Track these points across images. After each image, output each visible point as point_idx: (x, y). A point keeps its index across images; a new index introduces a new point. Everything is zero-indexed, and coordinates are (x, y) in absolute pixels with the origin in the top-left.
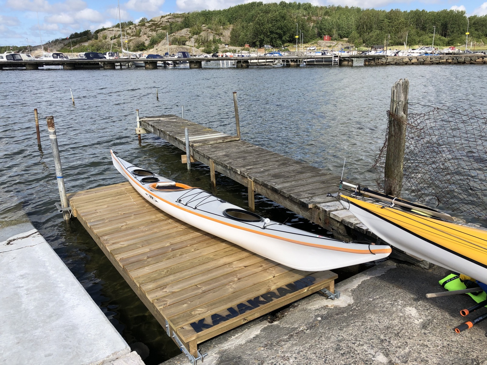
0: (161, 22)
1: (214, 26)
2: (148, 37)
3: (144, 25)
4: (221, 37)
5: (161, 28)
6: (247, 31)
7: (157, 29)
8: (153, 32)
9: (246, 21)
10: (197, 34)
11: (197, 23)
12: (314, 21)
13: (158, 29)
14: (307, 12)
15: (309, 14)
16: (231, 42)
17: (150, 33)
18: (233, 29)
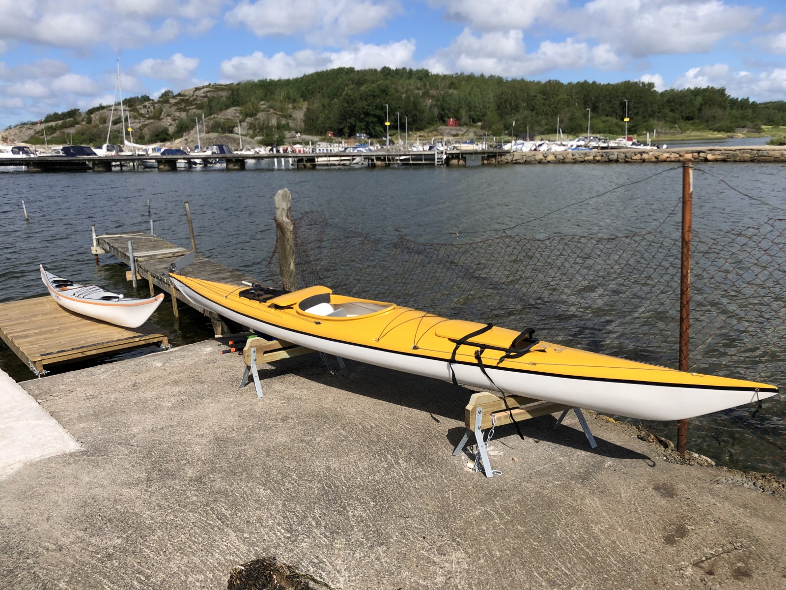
0: (195, 97)
1: (278, 104)
2: (174, 120)
3: (167, 101)
4: (290, 121)
5: (194, 107)
6: (330, 112)
7: (188, 108)
8: (182, 113)
9: (329, 97)
10: (251, 116)
11: (252, 99)
12: (433, 97)
13: (190, 107)
14: (422, 83)
15: (425, 85)
16: (306, 129)
17: (177, 114)
18: (308, 109)
